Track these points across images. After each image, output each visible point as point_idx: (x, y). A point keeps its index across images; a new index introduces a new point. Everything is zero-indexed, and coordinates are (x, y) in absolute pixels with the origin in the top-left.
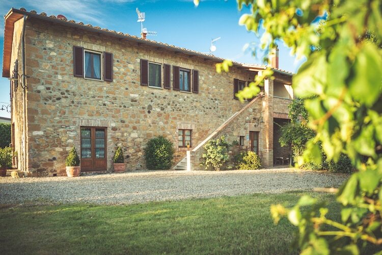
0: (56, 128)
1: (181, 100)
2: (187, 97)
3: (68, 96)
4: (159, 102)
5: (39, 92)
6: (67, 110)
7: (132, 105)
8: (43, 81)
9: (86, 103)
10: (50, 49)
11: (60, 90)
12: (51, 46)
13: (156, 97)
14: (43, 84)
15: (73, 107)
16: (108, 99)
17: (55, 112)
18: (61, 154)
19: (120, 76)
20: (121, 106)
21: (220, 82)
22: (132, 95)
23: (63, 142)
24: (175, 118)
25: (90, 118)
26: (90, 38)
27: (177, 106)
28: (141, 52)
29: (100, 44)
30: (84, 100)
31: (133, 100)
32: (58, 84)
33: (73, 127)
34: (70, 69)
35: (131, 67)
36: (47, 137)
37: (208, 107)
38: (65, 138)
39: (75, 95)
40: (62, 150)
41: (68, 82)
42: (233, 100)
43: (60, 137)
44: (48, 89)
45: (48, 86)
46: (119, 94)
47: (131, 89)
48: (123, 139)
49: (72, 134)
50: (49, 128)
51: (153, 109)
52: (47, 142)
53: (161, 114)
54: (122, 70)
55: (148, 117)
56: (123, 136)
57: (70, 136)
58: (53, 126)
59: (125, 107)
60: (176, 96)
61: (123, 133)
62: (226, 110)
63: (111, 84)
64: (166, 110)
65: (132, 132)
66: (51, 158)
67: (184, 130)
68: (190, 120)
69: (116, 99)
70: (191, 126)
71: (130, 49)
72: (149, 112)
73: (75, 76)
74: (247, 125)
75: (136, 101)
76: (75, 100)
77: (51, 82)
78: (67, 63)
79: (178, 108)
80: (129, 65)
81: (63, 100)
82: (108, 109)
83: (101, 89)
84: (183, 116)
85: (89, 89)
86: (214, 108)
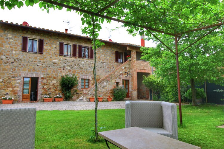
0: (10, 78)
1: (83, 63)
2: (87, 61)
3: (18, 61)
4: (70, 64)
5: (2, 59)
6: (16, 68)
7: (54, 66)
8: (4, 54)
9: (27, 65)
10: (10, 38)
11: (13, 58)
12: (10, 37)
13: (68, 61)
14: (4, 55)
15: (20, 67)
16: (40, 63)
17: (10, 69)
18: (11, 91)
19: (47, 50)
20: (47, 66)
21: (107, 53)
22: (54, 61)
23: (13, 85)
24: (79, 73)
25: (29, 72)
26: (32, 32)
27: (81, 66)
28: (60, 39)
29: (37, 35)
30: (26, 63)
31: (55, 63)
32: (13, 55)
33: (19, 77)
34: (20, 48)
35: (54, 46)
36: (4, 82)
37: (100, 67)
38: (14, 83)
39: (21, 61)
40: (12, 89)
41: (18, 54)
42: (115, 62)
43: (12, 82)
44: (7, 58)
45: (7, 56)
46: (47, 60)
47: (53, 57)
48: (47, 84)
49: (18, 81)
50: (6, 78)
51: (66, 68)
52: (4, 85)
53: (71, 71)
54: (49, 48)
55: (63, 72)
56: (47, 82)
57: (17, 82)
58: (8, 77)
59: (49, 67)
60: (80, 61)
61: (47, 81)
62: (110, 68)
63: (42, 55)
64: (74, 68)
65: (53, 80)
66: (5, 94)
67: (84, 79)
68: (88, 73)
69: (44, 63)
70: (89, 77)
71: (54, 37)
72: (64, 69)
73: (22, 51)
74: (121, 76)
75: (56, 64)
76: (21, 63)
77: (9, 54)
78: (18, 45)
79: (81, 67)
80: (53, 45)
81: (15, 63)
82: (40, 68)
83: (36, 58)
84: (84, 71)
85: (30, 58)
86: (103, 67)
